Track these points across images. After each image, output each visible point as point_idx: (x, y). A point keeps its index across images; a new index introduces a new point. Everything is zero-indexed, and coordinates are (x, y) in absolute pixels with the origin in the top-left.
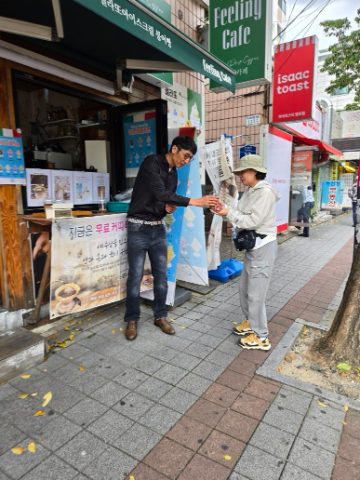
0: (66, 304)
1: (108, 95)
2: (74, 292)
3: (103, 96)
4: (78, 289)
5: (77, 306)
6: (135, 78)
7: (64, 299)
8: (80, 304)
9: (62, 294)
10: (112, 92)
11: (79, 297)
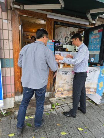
0: (59, 94)
1: (87, 25)
2: (62, 91)
3: (84, 26)
4: (63, 90)
5: (62, 95)
6: (98, 17)
7: (58, 93)
8: (63, 95)
9: (58, 91)
10: (88, 24)
11: (63, 93)
